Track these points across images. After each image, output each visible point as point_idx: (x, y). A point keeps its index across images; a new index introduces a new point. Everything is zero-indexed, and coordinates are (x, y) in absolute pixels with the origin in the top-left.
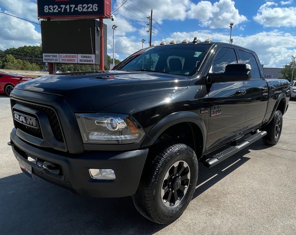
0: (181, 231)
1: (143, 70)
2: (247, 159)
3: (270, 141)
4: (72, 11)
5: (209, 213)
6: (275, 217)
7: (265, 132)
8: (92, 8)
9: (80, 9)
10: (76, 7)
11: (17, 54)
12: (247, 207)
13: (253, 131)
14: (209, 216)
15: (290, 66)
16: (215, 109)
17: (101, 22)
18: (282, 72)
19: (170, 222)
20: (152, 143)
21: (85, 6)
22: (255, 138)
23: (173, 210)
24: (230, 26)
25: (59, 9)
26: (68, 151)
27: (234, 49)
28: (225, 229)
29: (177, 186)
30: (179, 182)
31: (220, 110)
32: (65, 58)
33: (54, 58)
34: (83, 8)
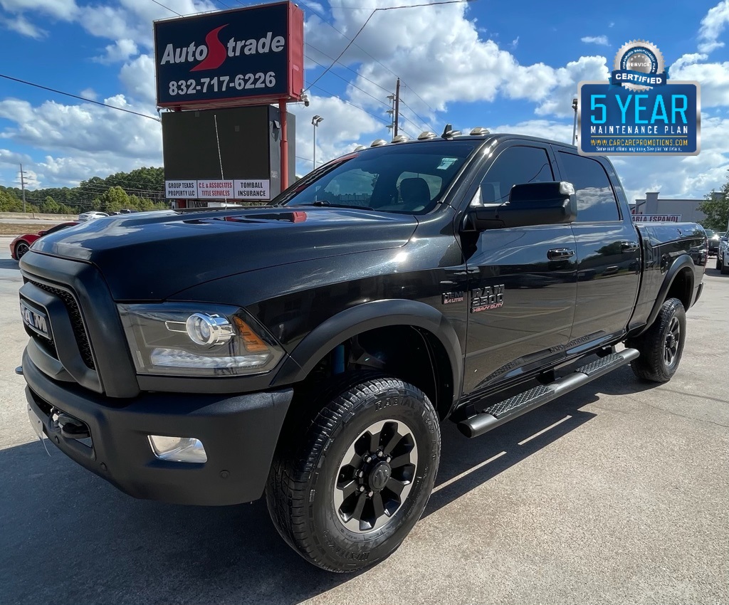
0: (382, 594)
1: (319, 204)
2: (589, 416)
3: (653, 372)
4: (224, 89)
5: (464, 552)
6: (634, 573)
7: (635, 351)
8: (264, 82)
9: (240, 84)
10: (232, 80)
11: (129, 185)
12: (563, 539)
13: (604, 348)
14: (462, 560)
15: (724, 194)
16: (485, 294)
17: (282, 111)
18: (704, 208)
19: (360, 570)
20: (301, 376)
21: (250, 78)
22: (608, 364)
23: (367, 541)
24: (573, 107)
25: (199, 88)
26: (104, 393)
27: (545, 149)
28: (495, 597)
29: (377, 482)
30: (384, 473)
31: (501, 297)
32: (209, 189)
33: (188, 189)
34: (246, 81)
